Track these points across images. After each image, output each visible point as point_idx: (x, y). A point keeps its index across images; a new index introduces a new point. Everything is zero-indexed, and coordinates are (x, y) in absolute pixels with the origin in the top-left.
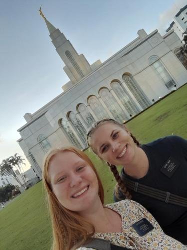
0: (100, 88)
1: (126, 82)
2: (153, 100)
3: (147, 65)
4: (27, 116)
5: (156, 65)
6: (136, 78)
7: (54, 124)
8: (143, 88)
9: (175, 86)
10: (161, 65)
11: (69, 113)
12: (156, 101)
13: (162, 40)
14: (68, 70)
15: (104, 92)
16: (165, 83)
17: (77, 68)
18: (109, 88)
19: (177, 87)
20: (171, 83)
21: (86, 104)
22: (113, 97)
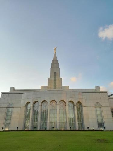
4: (12, 89)
5: (98, 109)
6: (84, 109)
7: (23, 102)
10: (101, 111)
11: (36, 102)
12: (89, 129)
15: (62, 103)
16: (98, 122)
17: (55, 83)
18: (67, 103)
19: (105, 130)
21: (49, 103)
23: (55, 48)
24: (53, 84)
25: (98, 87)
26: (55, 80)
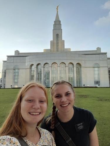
0: (62, 62)
1: (77, 67)
2: (84, 85)
3: (92, 67)
4: (17, 52)
5: (96, 69)
6: (83, 69)
7: (28, 64)
8: (83, 76)
9: (99, 85)
10: (98, 71)
11: (39, 64)
12: (85, 86)
13: (106, 59)
14: (52, 43)
15: (63, 65)
16: (95, 80)
17: (57, 46)
18: (67, 65)
19: (100, 86)
20: (97, 82)
21: (50, 65)
22: (66, 71)
23: (58, 7)
24: (55, 47)
25: (99, 49)
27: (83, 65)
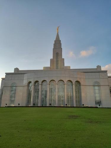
0: (60, 79)
1: (76, 86)
3: (92, 85)
4: (17, 69)
5: (97, 88)
6: (82, 87)
9: (99, 105)
10: (99, 90)
11: (37, 82)
12: (84, 106)
13: (107, 77)
15: (61, 83)
16: (96, 100)
18: (65, 83)
21: (48, 83)
22: (64, 89)
23: (58, 27)
24: (55, 65)
25: (99, 67)
26: (57, 61)
27: (82, 83)
